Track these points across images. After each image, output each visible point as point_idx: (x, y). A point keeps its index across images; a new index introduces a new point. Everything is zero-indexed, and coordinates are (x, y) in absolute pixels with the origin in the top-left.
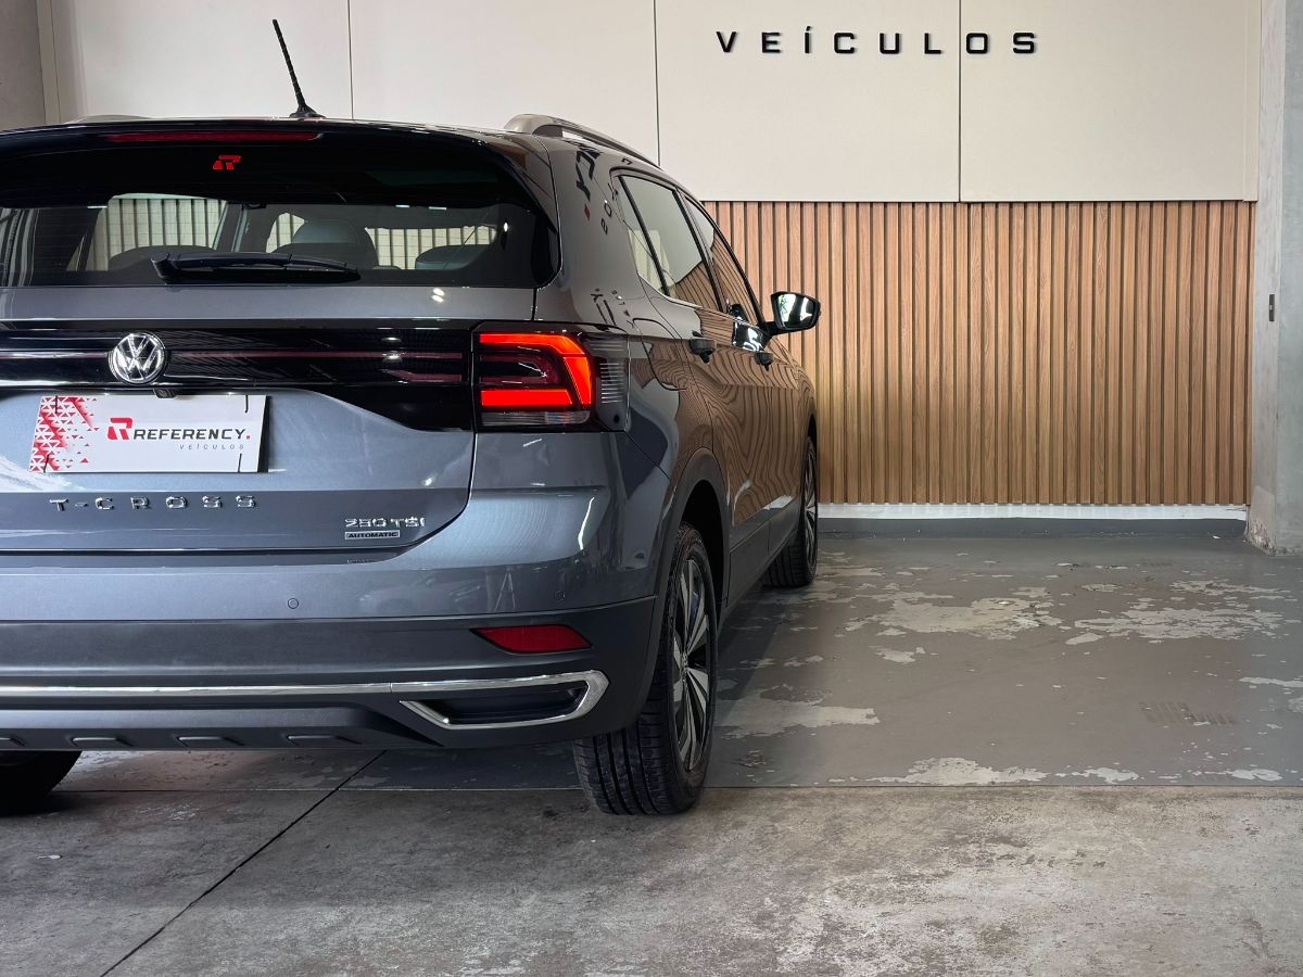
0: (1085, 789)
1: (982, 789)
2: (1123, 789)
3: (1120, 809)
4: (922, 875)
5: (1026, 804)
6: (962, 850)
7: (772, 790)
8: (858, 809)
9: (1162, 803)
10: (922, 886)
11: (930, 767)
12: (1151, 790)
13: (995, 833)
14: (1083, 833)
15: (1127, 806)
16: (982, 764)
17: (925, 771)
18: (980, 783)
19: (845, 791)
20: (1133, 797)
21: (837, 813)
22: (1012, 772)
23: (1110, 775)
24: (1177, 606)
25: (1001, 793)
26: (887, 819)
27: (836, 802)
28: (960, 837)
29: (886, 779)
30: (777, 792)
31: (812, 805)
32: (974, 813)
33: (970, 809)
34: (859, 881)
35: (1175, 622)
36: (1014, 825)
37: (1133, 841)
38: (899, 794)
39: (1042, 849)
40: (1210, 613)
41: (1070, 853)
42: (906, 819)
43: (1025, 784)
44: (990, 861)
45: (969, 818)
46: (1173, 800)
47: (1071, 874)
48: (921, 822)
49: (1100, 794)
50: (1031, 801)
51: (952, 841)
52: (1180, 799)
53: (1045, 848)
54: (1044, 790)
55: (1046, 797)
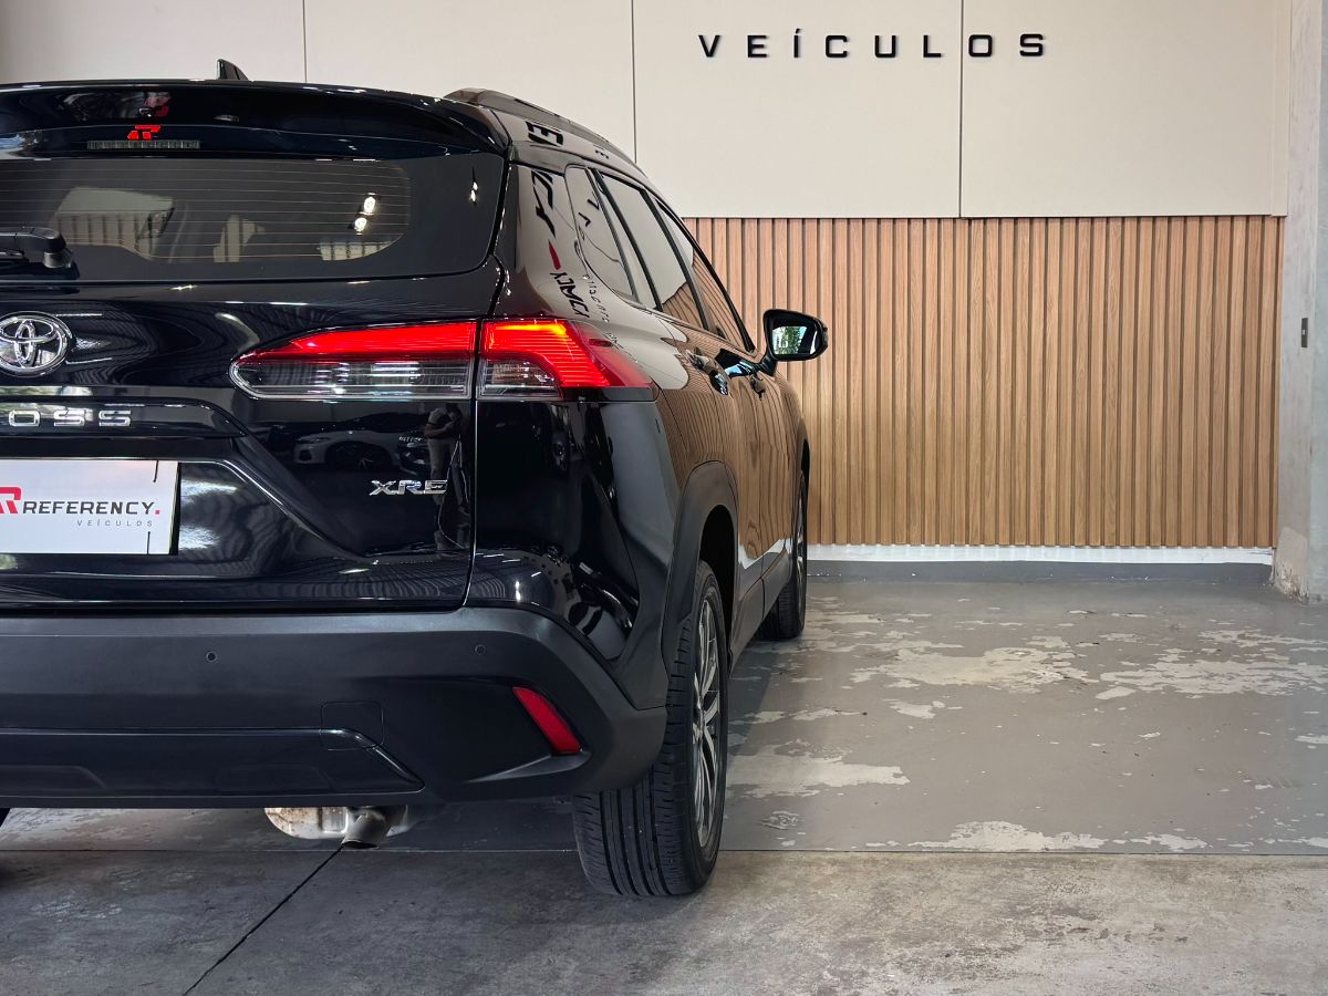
0: (1149, 857)
1: (1038, 856)
2: (1192, 858)
3: (1192, 879)
4: (989, 949)
5: (1086, 873)
6: (1027, 922)
7: (807, 854)
8: (906, 876)
9: (1237, 873)
10: (990, 961)
11: (974, 831)
12: (1221, 859)
13: (1060, 903)
14: (1155, 905)
15: (1200, 877)
16: (1031, 828)
17: (969, 836)
18: (1033, 849)
19: (887, 855)
20: (1205, 866)
21: (883, 879)
22: (1065, 838)
23: (1175, 843)
24: (1212, 658)
25: (1058, 860)
26: (938, 887)
27: (880, 868)
28: (1022, 908)
29: (929, 844)
30: (814, 856)
31: (855, 871)
32: (1031, 881)
33: (1027, 877)
34: (922, 954)
35: (1211, 676)
36: (1079, 895)
37: (1213, 914)
38: (946, 861)
39: (1116, 922)
40: (1248, 666)
41: (1147, 927)
42: (960, 888)
43: (1083, 851)
44: (1060, 935)
45: (1027, 887)
46: (1249, 870)
47: (1152, 951)
48: (976, 891)
49: (1166, 863)
50: (1093, 870)
51: (1015, 914)
52: (1255, 868)
53: (1118, 922)
54: (1104, 858)
55: (1108, 867)
